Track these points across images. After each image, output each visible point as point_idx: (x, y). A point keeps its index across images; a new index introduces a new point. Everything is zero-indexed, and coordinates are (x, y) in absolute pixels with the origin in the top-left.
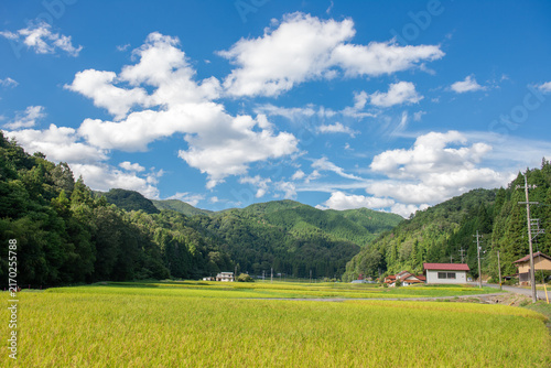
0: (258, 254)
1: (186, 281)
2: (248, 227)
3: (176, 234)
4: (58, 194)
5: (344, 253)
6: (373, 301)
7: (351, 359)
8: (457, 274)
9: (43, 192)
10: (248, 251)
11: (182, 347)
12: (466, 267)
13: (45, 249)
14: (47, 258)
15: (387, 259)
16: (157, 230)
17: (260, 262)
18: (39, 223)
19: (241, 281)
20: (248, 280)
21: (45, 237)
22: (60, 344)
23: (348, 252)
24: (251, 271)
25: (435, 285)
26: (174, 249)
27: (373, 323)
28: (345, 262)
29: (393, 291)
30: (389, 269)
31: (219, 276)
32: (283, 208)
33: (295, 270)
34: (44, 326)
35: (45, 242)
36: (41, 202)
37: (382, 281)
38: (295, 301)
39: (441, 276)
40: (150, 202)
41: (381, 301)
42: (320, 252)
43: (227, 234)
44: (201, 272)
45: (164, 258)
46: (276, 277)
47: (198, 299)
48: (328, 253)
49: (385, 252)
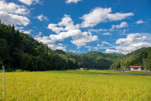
1: (73, 70)
2: (87, 58)
3: (71, 59)
4: (45, 51)
5: (110, 63)
7: (112, 88)
8: (138, 69)
9: (42, 50)
10: (87, 63)
11: (73, 84)
12: (141, 67)
13: (43, 63)
14: (43, 65)
15: (121, 65)
16: (66, 58)
17: (90, 65)
18: (42, 57)
19: (85, 70)
20: (87, 70)
21: (43, 60)
22: (47, 83)
23: (111, 63)
24: (88, 68)
25: (133, 71)
26: (70, 63)
27: (117, 80)
28: (110, 66)
29: (122, 72)
30: (121, 67)
31: (80, 69)
32: (95, 53)
33: (98, 67)
34: (44, 79)
35: (43, 61)
36: (42, 53)
37: (119, 70)
39: (134, 69)
40: (65, 52)
42: (104, 63)
43: (82, 59)
44: (76, 68)
45: (68, 65)
46: (93, 69)
48: (106, 63)
49: (120, 63)
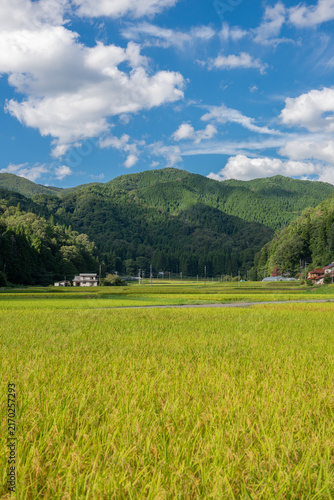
0: (131, 246)
2: (114, 210)
5: (251, 240)
6: (291, 304)
7: (259, 381)
10: (116, 242)
15: (312, 247)
17: (134, 257)
19: (108, 284)
20: (118, 283)
23: (259, 237)
26: (11, 244)
28: (253, 252)
29: (319, 289)
31: (76, 279)
32: (163, 180)
33: (184, 267)
37: (305, 278)
38: (183, 309)
41: (302, 304)
42: (217, 241)
43: (85, 220)
44: (51, 274)
46: (155, 277)
47: (48, 311)
48: (230, 242)
49: (309, 237)
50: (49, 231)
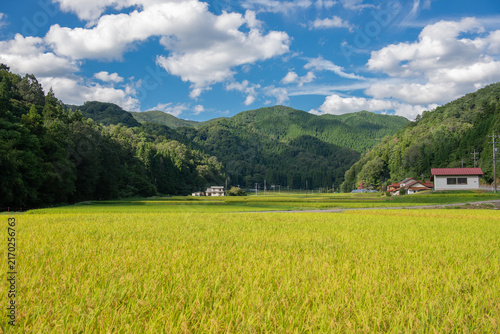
0: (250, 165)
1: (174, 197)
2: (237, 138)
3: (164, 147)
4: (28, 109)
5: (343, 161)
6: (374, 211)
8: (469, 180)
9: (11, 108)
10: (238, 163)
11: (174, 262)
12: (479, 171)
13: (21, 169)
14: (24, 179)
15: (390, 166)
16: (140, 144)
17: (252, 174)
18: (11, 142)
19: (233, 194)
20: (240, 194)
21: (19, 157)
22: (45, 264)
23: (349, 158)
24: (243, 184)
25: (444, 192)
26: (161, 164)
27: (375, 233)
28: (344, 171)
29: (397, 200)
30: (392, 176)
31: (208, 190)
32: (274, 115)
33: (290, 181)
34: (28, 247)
35: (20, 162)
36: (11, 120)
37: (385, 190)
39: (450, 182)
40: (130, 114)
41: (383, 210)
42: (316, 162)
43: (215, 145)
44: (190, 187)
45: (149, 174)
46: (268, 189)
48: (326, 162)
49: (388, 158)
50: (188, 154)
